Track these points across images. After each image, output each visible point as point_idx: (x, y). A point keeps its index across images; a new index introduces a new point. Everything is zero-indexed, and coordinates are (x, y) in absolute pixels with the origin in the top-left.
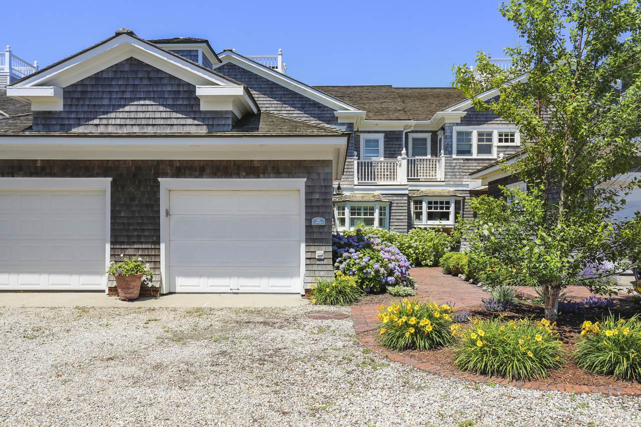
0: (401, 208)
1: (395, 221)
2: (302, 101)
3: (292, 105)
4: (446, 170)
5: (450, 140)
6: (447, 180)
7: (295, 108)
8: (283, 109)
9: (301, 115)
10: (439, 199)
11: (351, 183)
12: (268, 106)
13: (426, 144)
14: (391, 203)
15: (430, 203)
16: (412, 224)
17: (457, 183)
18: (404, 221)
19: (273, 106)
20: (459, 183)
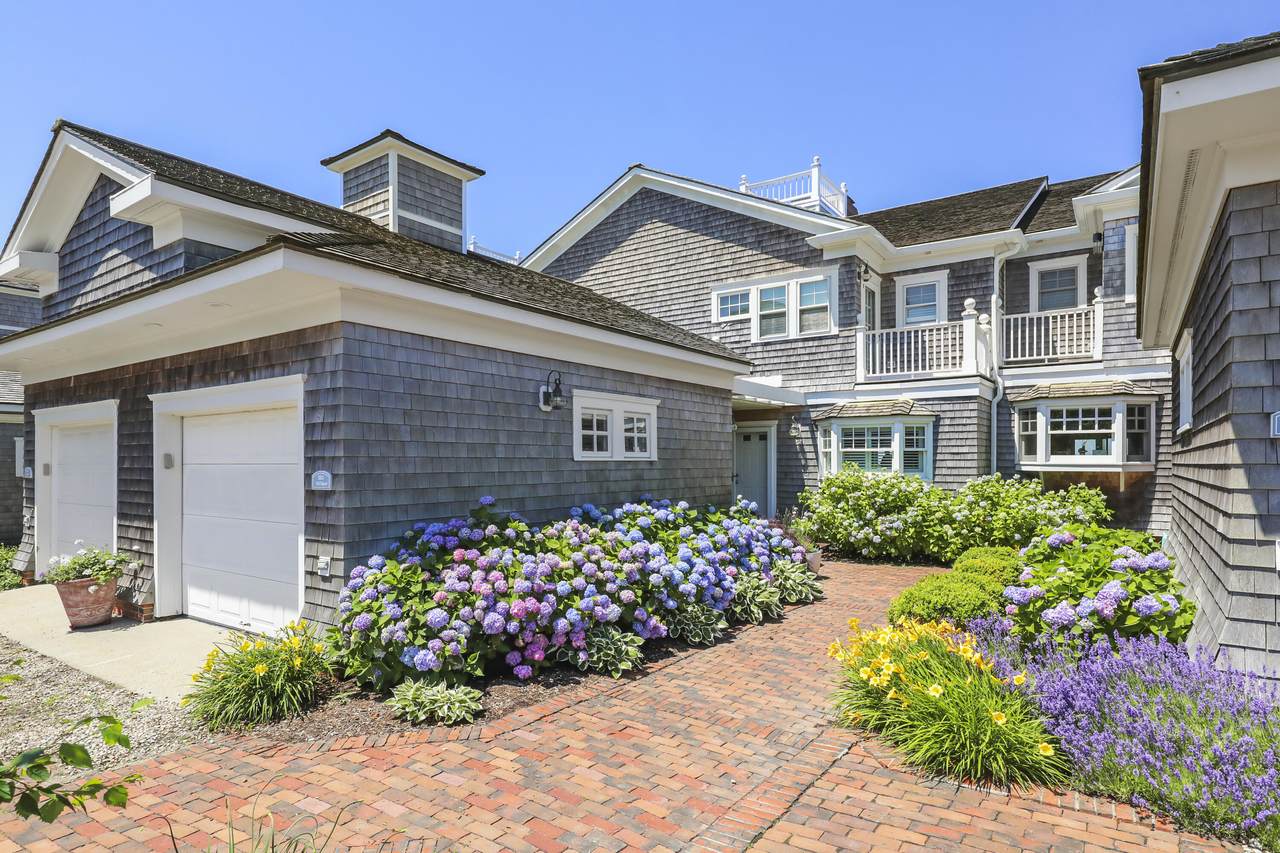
0: (960, 429)
1: (947, 457)
2: (757, 230)
3: (741, 242)
4: (1107, 335)
5: (1117, 260)
6: (1108, 357)
7: (745, 245)
8: (725, 251)
9: (756, 258)
10: (1080, 405)
11: (849, 380)
12: (700, 250)
13: (1074, 282)
14: (938, 418)
15: (1055, 414)
16: (1016, 462)
17: (1134, 363)
18: (969, 457)
19: (709, 248)
20: (1145, 362)
